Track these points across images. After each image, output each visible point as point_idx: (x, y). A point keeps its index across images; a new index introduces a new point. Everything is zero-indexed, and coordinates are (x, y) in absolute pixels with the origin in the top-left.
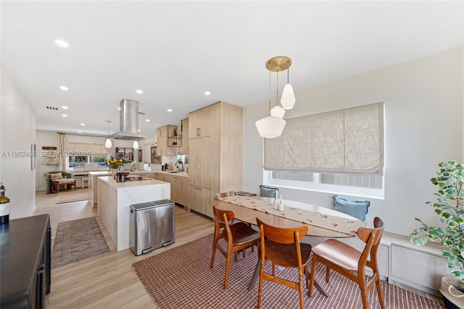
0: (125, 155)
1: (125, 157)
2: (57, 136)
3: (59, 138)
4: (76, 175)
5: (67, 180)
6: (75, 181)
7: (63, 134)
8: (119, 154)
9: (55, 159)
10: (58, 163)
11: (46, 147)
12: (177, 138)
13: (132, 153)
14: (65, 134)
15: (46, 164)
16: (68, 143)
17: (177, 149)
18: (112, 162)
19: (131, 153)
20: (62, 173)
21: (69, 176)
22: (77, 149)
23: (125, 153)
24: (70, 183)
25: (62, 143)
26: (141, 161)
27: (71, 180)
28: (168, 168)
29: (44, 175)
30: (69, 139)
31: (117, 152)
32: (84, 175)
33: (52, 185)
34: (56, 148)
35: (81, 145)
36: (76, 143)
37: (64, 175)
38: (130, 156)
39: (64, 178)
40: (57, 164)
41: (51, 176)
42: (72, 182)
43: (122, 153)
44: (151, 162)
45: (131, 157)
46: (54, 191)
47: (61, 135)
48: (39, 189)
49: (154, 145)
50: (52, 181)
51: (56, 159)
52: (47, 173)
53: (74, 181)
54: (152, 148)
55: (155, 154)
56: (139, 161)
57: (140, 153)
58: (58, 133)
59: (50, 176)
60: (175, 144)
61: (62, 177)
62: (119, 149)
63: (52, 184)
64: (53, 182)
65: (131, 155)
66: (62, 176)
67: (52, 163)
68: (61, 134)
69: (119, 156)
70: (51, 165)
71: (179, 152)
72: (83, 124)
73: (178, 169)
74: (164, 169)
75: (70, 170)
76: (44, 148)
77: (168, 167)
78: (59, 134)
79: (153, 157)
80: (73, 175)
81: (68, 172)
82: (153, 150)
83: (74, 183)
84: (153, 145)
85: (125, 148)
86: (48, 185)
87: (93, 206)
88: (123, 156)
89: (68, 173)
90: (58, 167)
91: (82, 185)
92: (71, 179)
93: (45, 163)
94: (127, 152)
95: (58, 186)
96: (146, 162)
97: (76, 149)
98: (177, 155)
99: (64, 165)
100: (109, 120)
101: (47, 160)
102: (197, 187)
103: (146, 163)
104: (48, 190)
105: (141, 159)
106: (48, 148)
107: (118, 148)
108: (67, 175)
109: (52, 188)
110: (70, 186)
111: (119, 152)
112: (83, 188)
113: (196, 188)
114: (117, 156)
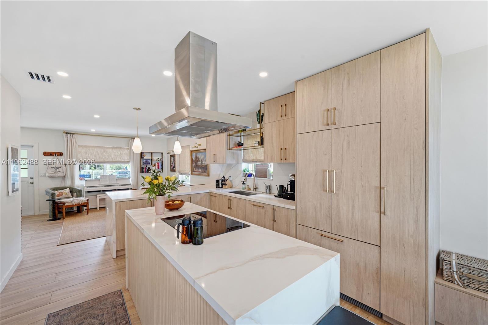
0: (153, 162)
1: (152, 165)
2: (63, 136)
3: (65, 139)
4: (88, 192)
5: (76, 199)
6: (88, 200)
7: (71, 133)
8: (144, 160)
9: (60, 169)
10: (65, 175)
11: (48, 153)
12: (241, 136)
13: (162, 160)
14: (73, 134)
15: (49, 177)
16: (78, 146)
17: (241, 154)
18: (156, 182)
19: (159, 159)
20: (70, 189)
21: (79, 193)
22: (90, 154)
23: (152, 160)
24: (80, 204)
25: (70, 147)
26: (175, 171)
27: (82, 200)
28: (226, 185)
29: (45, 193)
30: (79, 141)
31: (142, 158)
32: (100, 191)
33: (56, 208)
34: (62, 154)
35: (95, 149)
36: (88, 146)
37: (73, 192)
38: (158, 164)
39: (73, 196)
40: (63, 176)
41: (55, 194)
42: (83, 202)
43: (148, 160)
44: (190, 173)
45: (160, 165)
46: (58, 216)
47: (69, 135)
48: (40, 211)
49: (198, 147)
50: (56, 201)
51: (62, 169)
52: (49, 190)
53: (86, 201)
54: (192, 152)
55: (197, 161)
56: (171, 171)
57: (172, 160)
58: (64, 132)
59: (53, 195)
60: (240, 145)
61: (70, 195)
62: (144, 154)
63: (56, 206)
64: (57, 203)
65: (160, 162)
66: (70, 193)
67: (56, 174)
68: (69, 133)
69: (145, 163)
70: (56, 177)
71: (245, 158)
72: (97, 116)
73: (244, 186)
74: (220, 186)
75: (80, 184)
76: (46, 154)
77: (227, 183)
78: (66, 133)
79: (194, 165)
80: (84, 191)
81: (78, 187)
82: (194, 155)
83: (86, 204)
84: (195, 147)
85: (152, 153)
86: (51, 207)
87: (115, 256)
88: (149, 164)
89: (77, 189)
90: (65, 181)
91: (97, 205)
92: (81, 198)
93: (47, 175)
94: (155, 158)
95: (64, 209)
96: (182, 172)
97: (88, 155)
98: (241, 163)
99: (72, 178)
100: (137, 107)
101: (50, 171)
102: (324, 233)
103: (181, 174)
104: (51, 214)
105: (174, 167)
106: (51, 154)
107: (143, 152)
108: (76, 193)
109: (57, 212)
110: (81, 207)
111: (144, 158)
112: (98, 209)
113: (322, 235)
114: (142, 164)
